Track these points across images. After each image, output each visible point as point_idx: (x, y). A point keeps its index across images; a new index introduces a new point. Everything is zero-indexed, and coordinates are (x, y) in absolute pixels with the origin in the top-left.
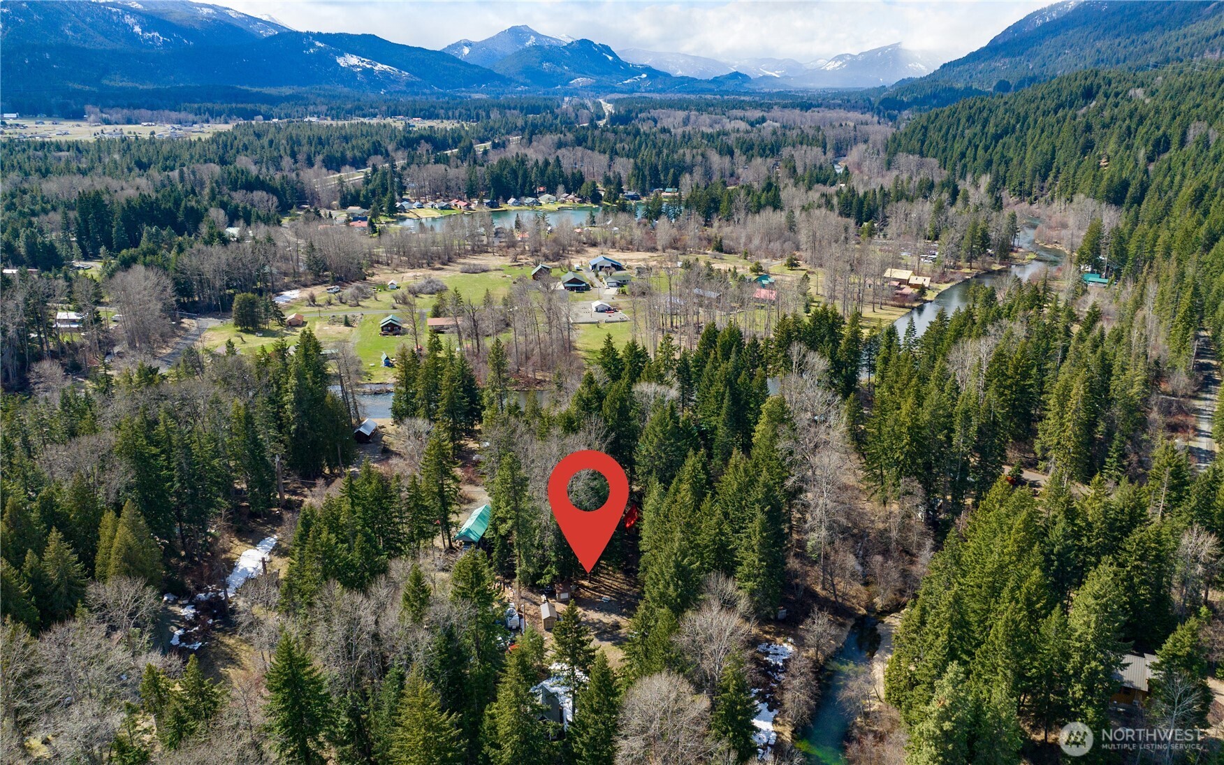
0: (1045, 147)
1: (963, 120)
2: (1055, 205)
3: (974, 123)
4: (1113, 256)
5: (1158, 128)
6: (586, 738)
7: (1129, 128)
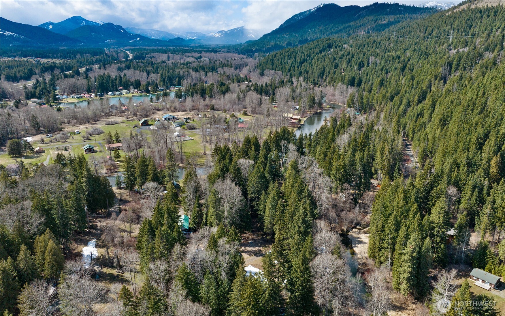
0: (321, 66)
1: (286, 57)
2: (328, 87)
3: (291, 57)
4: (360, 104)
5: (359, 59)
6: (300, 282)
7: (349, 59)
